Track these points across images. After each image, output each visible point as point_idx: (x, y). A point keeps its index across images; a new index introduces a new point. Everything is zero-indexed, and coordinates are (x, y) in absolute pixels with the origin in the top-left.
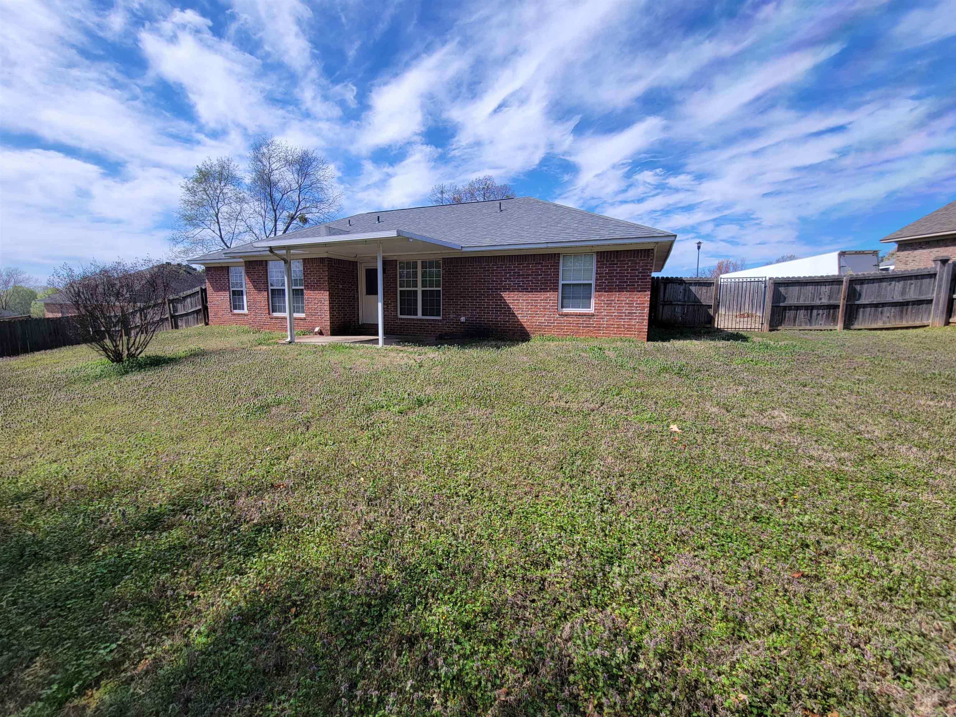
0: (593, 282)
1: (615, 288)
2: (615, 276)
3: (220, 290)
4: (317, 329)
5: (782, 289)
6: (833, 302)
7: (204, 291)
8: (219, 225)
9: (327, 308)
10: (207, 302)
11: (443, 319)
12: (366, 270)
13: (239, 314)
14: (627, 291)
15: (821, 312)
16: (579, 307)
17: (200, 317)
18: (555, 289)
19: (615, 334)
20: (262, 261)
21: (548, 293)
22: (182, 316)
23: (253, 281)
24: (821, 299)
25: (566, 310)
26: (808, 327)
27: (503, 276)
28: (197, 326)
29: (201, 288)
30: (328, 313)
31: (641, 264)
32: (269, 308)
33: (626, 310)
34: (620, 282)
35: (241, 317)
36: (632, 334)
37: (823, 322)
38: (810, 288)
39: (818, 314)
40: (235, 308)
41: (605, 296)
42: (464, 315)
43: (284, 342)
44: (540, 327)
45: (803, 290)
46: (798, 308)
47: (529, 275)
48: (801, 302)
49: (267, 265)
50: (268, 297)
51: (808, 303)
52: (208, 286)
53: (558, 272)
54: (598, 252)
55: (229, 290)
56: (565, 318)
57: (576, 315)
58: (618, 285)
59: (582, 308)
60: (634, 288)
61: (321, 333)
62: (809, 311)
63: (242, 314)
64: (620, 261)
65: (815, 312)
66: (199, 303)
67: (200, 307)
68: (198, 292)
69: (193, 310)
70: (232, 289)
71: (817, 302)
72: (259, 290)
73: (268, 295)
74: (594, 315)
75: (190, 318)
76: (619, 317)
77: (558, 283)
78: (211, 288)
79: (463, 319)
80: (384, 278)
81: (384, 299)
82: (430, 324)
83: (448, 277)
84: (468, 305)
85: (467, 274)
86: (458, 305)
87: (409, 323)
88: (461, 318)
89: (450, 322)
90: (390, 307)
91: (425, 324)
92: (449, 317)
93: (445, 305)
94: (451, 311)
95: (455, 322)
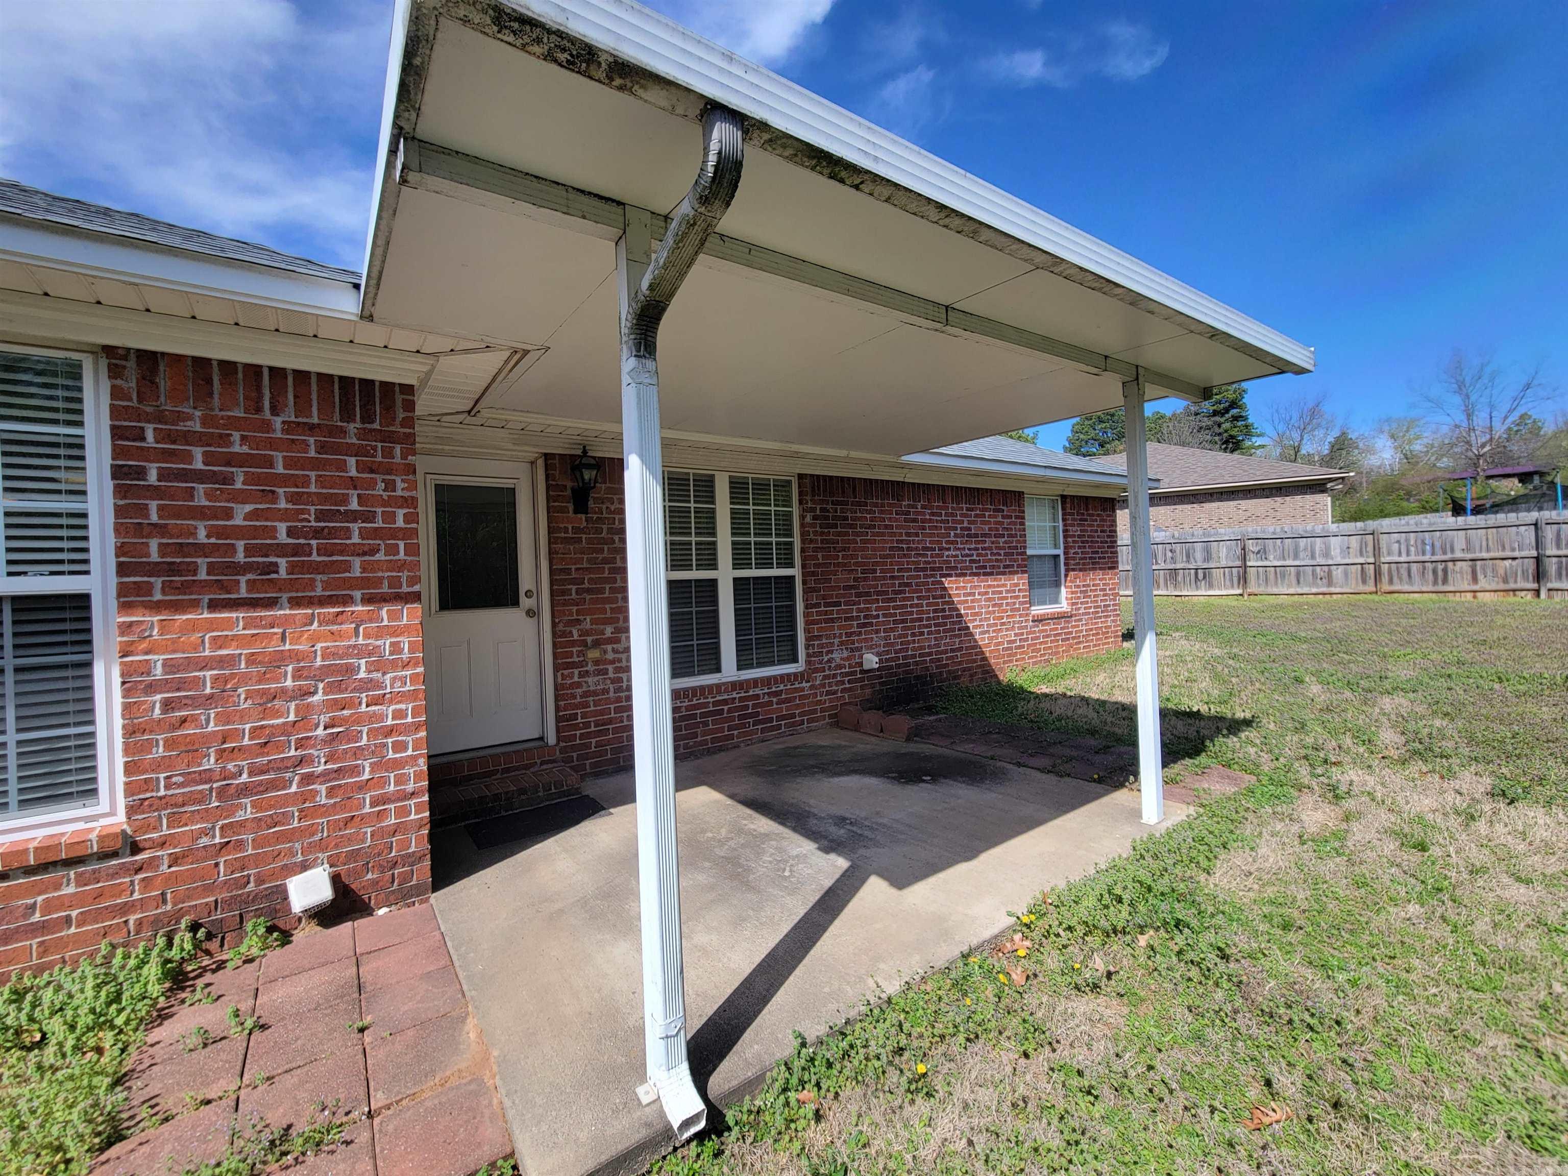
0: (1061, 553)
1: (1089, 564)
2: (1087, 542)
11: (808, 671)
14: (1099, 569)
16: (1046, 603)
18: (1022, 568)
21: (1015, 577)
27: (944, 536)
31: (1108, 522)
33: (1101, 601)
34: (1092, 553)
41: (1080, 578)
42: (872, 649)
44: (1010, 652)
47: (985, 535)
53: (1025, 530)
54: (1064, 497)
56: (1040, 627)
57: (1052, 618)
58: (1091, 558)
59: (1050, 603)
64: (1089, 515)
76: (1096, 615)
77: (1026, 553)
79: (871, 660)
80: (576, 530)
81: (578, 621)
82: (777, 694)
83: (822, 534)
84: (877, 616)
85: (870, 527)
86: (851, 618)
87: (695, 707)
88: (861, 657)
89: (834, 676)
90: (610, 656)
91: (757, 697)
92: (829, 661)
93: (814, 622)
94: (836, 641)
95: (847, 674)
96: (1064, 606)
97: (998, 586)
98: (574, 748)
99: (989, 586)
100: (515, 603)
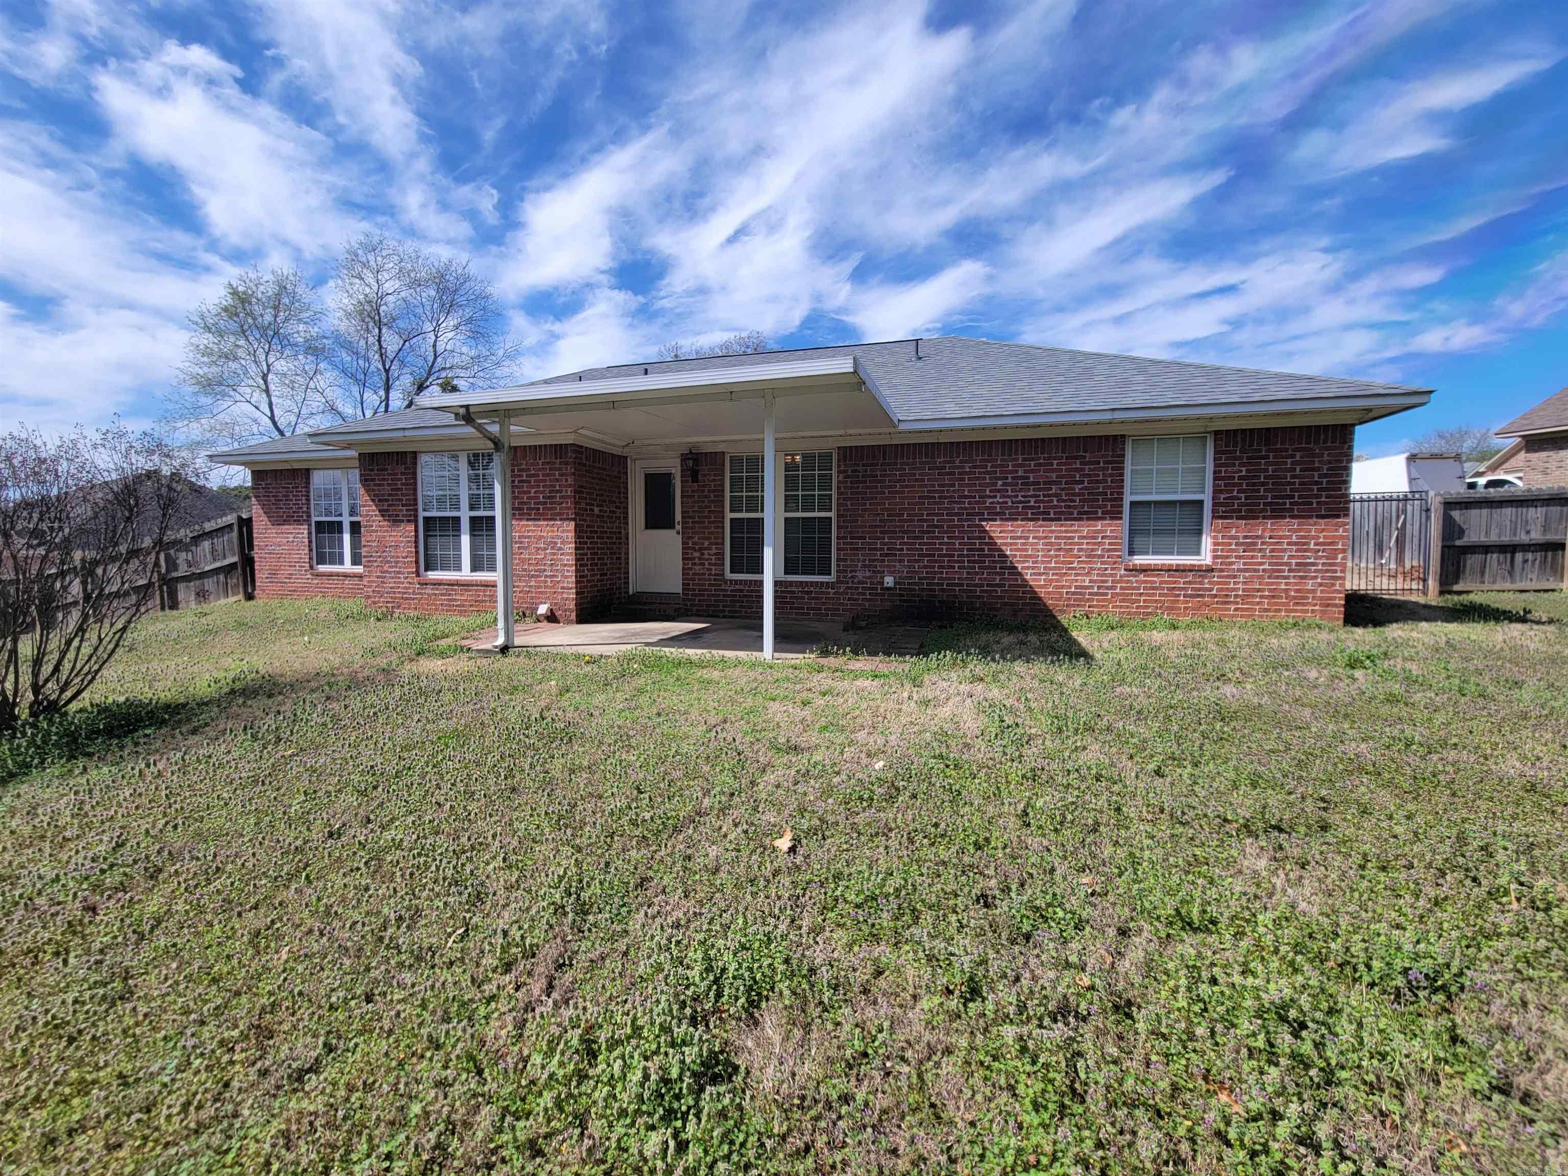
0: (1207, 498)
1: (1262, 511)
2: (1263, 484)
3: (286, 522)
4: (543, 609)
5: (1456, 514)
6: (1550, 537)
7: (246, 524)
8: (269, 396)
9: (570, 559)
10: (251, 547)
11: (838, 582)
12: (646, 475)
13: (331, 575)
14: (1292, 517)
15: (1530, 556)
16: (1172, 553)
17: (232, 581)
18: (1116, 515)
19: (1266, 610)
20: (404, 453)
21: (1099, 523)
22: (186, 579)
23: (378, 500)
24: (1528, 532)
25: (1140, 560)
26: (1508, 585)
27: (988, 485)
28: (223, 601)
29: (240, 519)
30: (571, 572)
31: (1326, 458)
32: (417, 562)
33: (1290, 557)
34: (1274, 497)
35: (335, 581)
36: (1306, 611)
37: (1534, 577)
38: (1508, 511)
39: (1526, 561)
40: (321, 561)
41: (1239, 529)
42: (891, 573)
43: (488, 646)
44: (1079, 597)
45: (1495, 516)
46: (1486, 549)
47: (1051, 483)
48: (1494, 538)
49: (415, 463)
50: (416, 536)
51: (1506, 539)
52: (256, 511)
53: (1122, 475)
54: (1217, 433)
55: (308, 521)
56: (1142, 577)
57: (1169, 569)
58: (1270, 504)
59: (1179, 553)
60: (1313, 510)
61: (552, 618)
62: (1509, 556)
63: (338, 575)
64: (1276, 450)
65: (1519, 557)
66: (231, 549)
67: (235, 559)
68: (230, 526)
69: (218, 565)
70: (314, 519)
71: (1523, 538)
72: (395, 521)
73: (416, 531)
74: (1212, 570)
75: (209, 583)
76: (1274, 573)
77: (1122, 499)
78: (264, 518)
79: (889, 581)
80: (693, 491)
81: (692, 538)
82: (807, 593)
83: (852, 488)
84: (902, 549)
85: (898, 481)
86: (876, 549)
87: (752, 591)
88: (883, 578)
89: (857, 588)
90: (706, 556)
91: (794, 592)
92: (852, 577)
93: (843, 549)
94: (860, 564)
95: (869, 589)
96: (1205, 557)
97: (1071, 532)
98: (689, 600)
99: (1052, 532)
100: (674, 527)
